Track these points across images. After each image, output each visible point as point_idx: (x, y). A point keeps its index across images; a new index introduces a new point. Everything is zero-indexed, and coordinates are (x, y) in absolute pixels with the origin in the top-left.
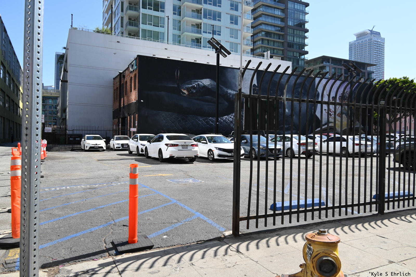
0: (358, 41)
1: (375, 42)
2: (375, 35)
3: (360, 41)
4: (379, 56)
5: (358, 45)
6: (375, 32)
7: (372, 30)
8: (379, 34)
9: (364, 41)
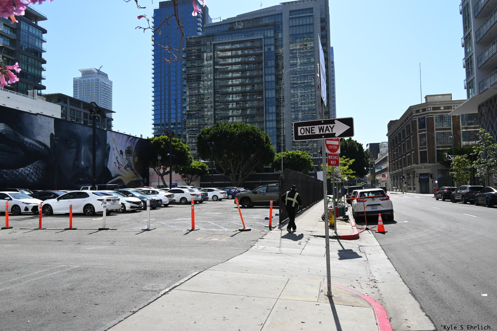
0: (84, 79)
1: (102, 84)
2: (102, 76)
3: (86, 79)
4: (106, 100)
5: (84, 83)
6: (102, 73)
7: (99, 69)
8: (106, 75)
9: (90, 80)
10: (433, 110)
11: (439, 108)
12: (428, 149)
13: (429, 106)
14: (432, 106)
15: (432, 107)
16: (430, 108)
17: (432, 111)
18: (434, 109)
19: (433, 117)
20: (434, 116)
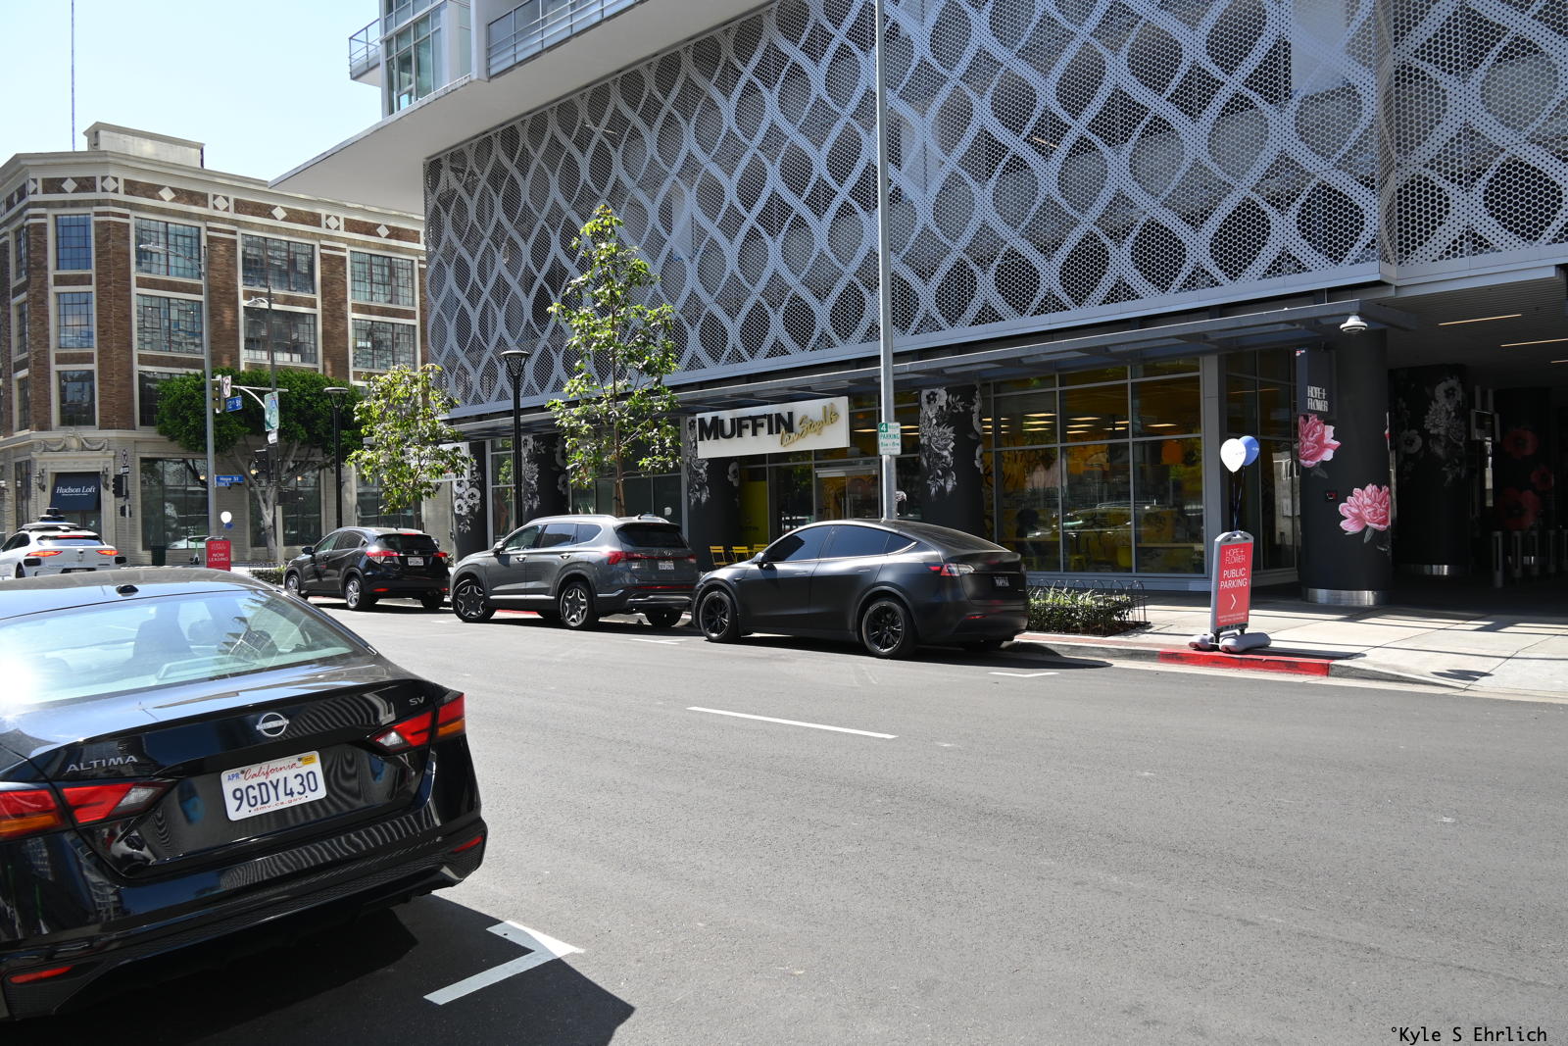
10: (126, 193)
11: (152, 191)
12: (101, 365)
13: (112, 173)
14: (122, 176)
15: (127, 182)
16: (116, 180)
17: (122, 197)
18: (132, 187)
19: (128, 225)
20: (132, 222)
